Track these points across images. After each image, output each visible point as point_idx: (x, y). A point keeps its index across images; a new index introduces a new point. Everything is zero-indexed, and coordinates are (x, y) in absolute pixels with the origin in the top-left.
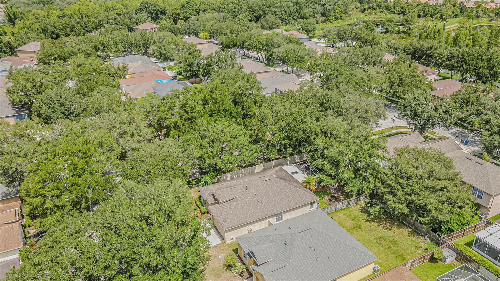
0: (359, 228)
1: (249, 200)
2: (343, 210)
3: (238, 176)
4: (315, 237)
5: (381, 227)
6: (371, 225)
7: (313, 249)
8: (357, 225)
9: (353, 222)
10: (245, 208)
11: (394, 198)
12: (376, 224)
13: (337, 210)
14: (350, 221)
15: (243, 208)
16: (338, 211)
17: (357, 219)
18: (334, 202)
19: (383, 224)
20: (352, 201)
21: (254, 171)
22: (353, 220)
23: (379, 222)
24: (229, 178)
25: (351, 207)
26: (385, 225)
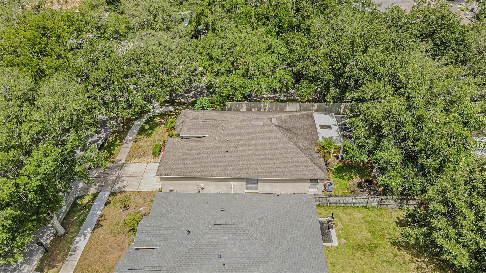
0: (371, 251)
1: (214, 146)
2: (368, 208)
3: (259, 110)
4: (240, 242)
5: (413, 266)
6: (399, 253)
7: (222, 260)
8: (372, 243)
9: (369, 236)
10: (202, 154)
11: (451, 229)
12: (408, 257)
13: (357, 205)
14: (365, 232)
15: (198, 154)
16: (358, 207)
17: (380, 233)
18: (364, 191)
19: (423, 261)
20: (390, 201)
21: (284, 109)
22: (372, 232)
23: (417, 256)
24: (244, 109)
25: (384, 209)
26: (424, 266)
